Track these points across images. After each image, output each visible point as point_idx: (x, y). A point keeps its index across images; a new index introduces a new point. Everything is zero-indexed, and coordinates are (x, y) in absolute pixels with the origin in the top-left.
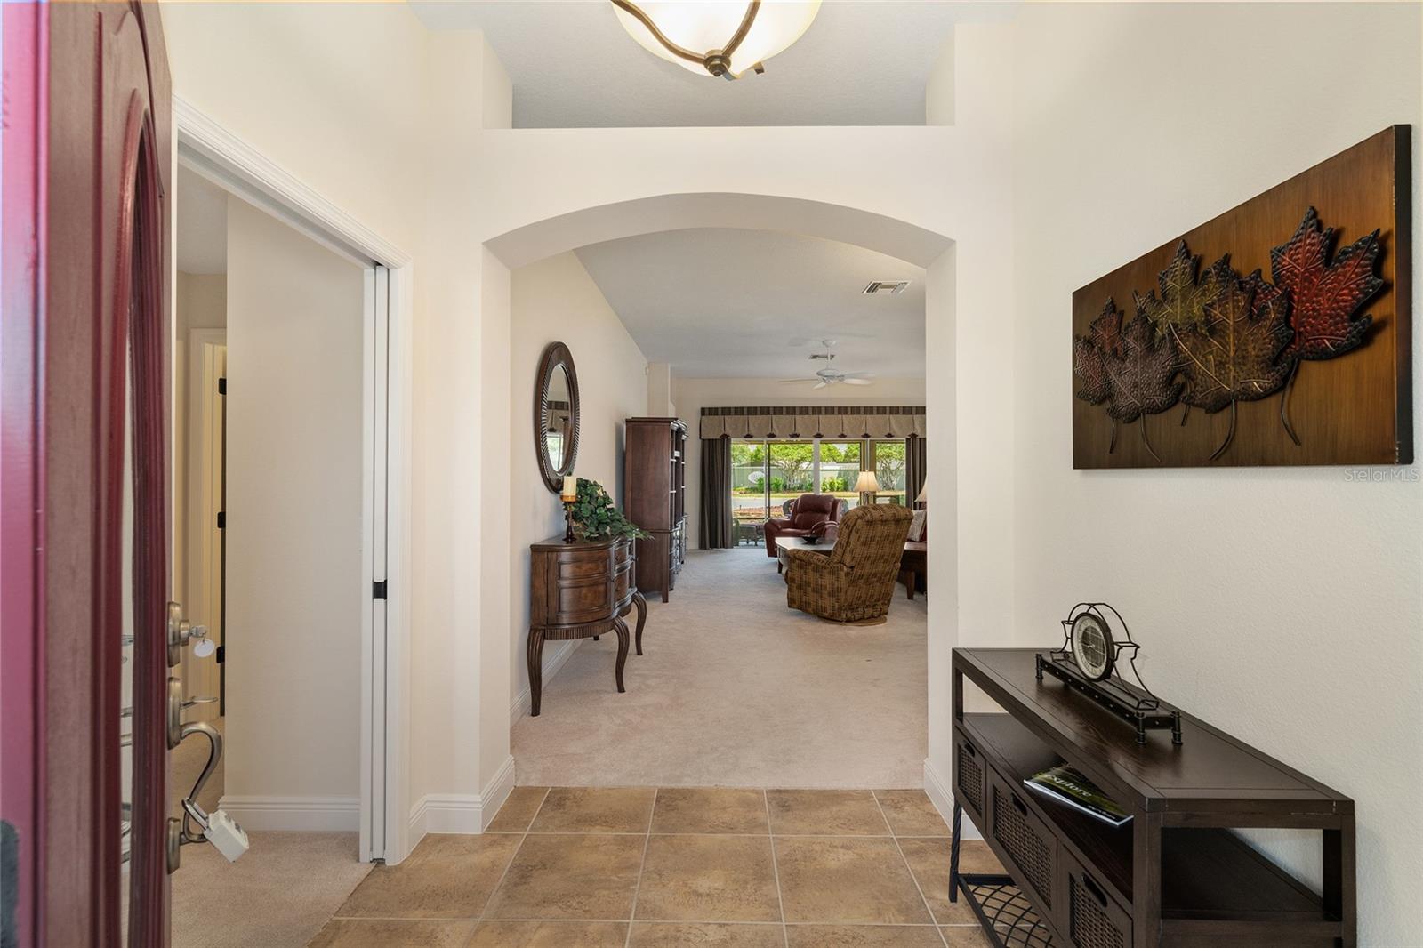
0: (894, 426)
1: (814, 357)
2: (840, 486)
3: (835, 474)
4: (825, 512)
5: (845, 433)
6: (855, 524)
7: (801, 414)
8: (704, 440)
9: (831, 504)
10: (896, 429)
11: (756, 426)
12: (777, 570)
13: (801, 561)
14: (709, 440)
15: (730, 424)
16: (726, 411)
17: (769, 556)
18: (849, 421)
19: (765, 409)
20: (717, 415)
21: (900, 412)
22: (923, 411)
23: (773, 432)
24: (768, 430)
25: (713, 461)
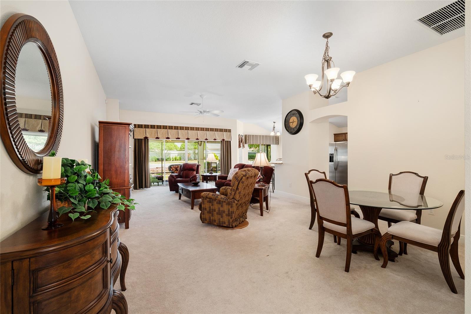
0: (217, 136)
1: (192, 104)
2: (178, 159)
3: (177, 155)
4: (194, 170)
6: (241, 179)
7: (180, 129)
8: (135, 140)
9: (196, 167)
10: (217, 138)
11: (161, 134)
12: (178, 198)
13: (210, 199)
14: (138, 139)
15: (149, 133)
16: (146, 126)
17: (170, 191)
18: (200, 133)
19: (165, 127)
20: (142, 128)
21: (219, 131)
22: (230, 131)
23: (169, 137)
24: (166, 135)
25: (140, 148)
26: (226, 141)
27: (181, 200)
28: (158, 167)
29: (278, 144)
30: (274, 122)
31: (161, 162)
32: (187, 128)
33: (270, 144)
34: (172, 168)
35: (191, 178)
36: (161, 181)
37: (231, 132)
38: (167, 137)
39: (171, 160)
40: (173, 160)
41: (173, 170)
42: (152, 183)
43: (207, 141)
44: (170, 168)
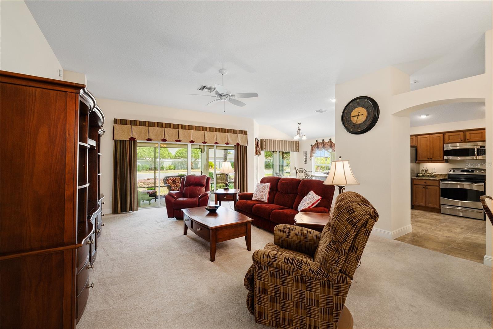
0: (229, 139)
2: (172, 168)
3: (171, 163)
4: (202, 185)
5: (206, 141)
7: (182, 129)
8: (116, 141)
9: (206, 180)
10: (230, 141)
11: (154, 134)
12: (182, 231)
14: (120, 141)
15: (136, 131)
16: (133, 123)
17: (169, 217)
18: (208, 135)
19: (160, 125)
20: (127, 124)
21: (232, 132)
22: (245, 133)
23: (166, 138)
24: (162, 136)
25: (123, 153)
26: (241, 146)
27: (188, 236)
28: (149, 178)
29: (298, 151)
30: (299, 124)
31: (154, 172)
32: (191, 128)
33: (289, 151)
34: (168, 181)
35: (200, 198)
36: (154, 198)
37: (247, 134)
38: (163, 138)
39: (165, 170)
40: (167, 170)
41: (169, 183)
42: (141, 201)
43: (217, 146)
44: (166, 180)
